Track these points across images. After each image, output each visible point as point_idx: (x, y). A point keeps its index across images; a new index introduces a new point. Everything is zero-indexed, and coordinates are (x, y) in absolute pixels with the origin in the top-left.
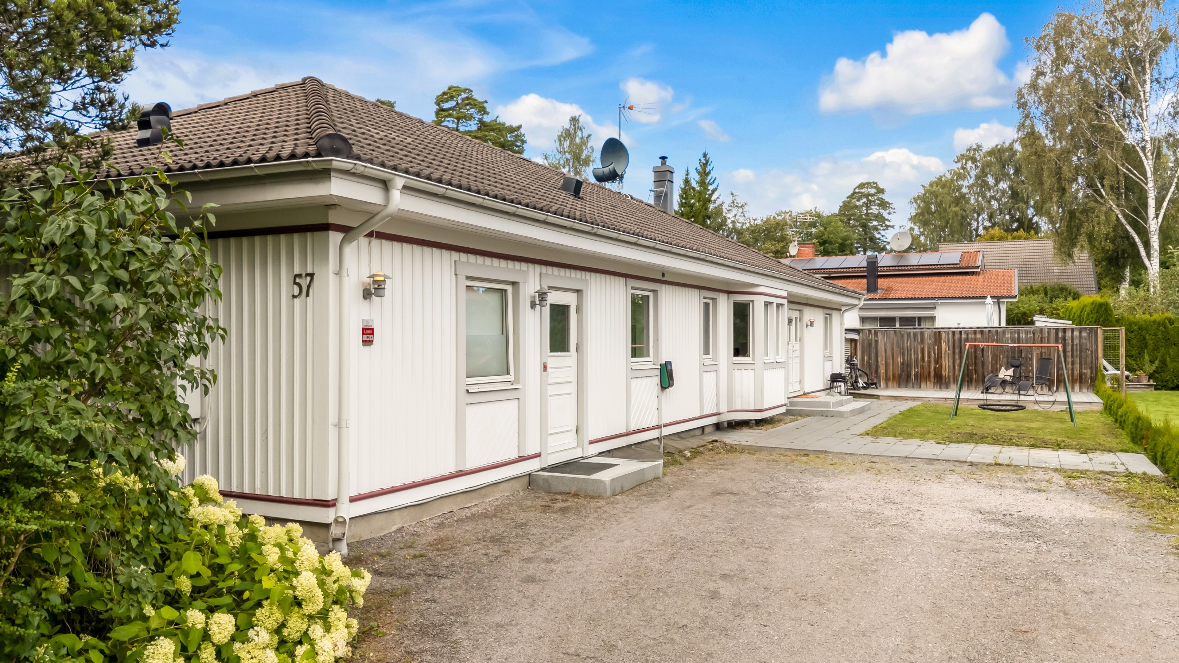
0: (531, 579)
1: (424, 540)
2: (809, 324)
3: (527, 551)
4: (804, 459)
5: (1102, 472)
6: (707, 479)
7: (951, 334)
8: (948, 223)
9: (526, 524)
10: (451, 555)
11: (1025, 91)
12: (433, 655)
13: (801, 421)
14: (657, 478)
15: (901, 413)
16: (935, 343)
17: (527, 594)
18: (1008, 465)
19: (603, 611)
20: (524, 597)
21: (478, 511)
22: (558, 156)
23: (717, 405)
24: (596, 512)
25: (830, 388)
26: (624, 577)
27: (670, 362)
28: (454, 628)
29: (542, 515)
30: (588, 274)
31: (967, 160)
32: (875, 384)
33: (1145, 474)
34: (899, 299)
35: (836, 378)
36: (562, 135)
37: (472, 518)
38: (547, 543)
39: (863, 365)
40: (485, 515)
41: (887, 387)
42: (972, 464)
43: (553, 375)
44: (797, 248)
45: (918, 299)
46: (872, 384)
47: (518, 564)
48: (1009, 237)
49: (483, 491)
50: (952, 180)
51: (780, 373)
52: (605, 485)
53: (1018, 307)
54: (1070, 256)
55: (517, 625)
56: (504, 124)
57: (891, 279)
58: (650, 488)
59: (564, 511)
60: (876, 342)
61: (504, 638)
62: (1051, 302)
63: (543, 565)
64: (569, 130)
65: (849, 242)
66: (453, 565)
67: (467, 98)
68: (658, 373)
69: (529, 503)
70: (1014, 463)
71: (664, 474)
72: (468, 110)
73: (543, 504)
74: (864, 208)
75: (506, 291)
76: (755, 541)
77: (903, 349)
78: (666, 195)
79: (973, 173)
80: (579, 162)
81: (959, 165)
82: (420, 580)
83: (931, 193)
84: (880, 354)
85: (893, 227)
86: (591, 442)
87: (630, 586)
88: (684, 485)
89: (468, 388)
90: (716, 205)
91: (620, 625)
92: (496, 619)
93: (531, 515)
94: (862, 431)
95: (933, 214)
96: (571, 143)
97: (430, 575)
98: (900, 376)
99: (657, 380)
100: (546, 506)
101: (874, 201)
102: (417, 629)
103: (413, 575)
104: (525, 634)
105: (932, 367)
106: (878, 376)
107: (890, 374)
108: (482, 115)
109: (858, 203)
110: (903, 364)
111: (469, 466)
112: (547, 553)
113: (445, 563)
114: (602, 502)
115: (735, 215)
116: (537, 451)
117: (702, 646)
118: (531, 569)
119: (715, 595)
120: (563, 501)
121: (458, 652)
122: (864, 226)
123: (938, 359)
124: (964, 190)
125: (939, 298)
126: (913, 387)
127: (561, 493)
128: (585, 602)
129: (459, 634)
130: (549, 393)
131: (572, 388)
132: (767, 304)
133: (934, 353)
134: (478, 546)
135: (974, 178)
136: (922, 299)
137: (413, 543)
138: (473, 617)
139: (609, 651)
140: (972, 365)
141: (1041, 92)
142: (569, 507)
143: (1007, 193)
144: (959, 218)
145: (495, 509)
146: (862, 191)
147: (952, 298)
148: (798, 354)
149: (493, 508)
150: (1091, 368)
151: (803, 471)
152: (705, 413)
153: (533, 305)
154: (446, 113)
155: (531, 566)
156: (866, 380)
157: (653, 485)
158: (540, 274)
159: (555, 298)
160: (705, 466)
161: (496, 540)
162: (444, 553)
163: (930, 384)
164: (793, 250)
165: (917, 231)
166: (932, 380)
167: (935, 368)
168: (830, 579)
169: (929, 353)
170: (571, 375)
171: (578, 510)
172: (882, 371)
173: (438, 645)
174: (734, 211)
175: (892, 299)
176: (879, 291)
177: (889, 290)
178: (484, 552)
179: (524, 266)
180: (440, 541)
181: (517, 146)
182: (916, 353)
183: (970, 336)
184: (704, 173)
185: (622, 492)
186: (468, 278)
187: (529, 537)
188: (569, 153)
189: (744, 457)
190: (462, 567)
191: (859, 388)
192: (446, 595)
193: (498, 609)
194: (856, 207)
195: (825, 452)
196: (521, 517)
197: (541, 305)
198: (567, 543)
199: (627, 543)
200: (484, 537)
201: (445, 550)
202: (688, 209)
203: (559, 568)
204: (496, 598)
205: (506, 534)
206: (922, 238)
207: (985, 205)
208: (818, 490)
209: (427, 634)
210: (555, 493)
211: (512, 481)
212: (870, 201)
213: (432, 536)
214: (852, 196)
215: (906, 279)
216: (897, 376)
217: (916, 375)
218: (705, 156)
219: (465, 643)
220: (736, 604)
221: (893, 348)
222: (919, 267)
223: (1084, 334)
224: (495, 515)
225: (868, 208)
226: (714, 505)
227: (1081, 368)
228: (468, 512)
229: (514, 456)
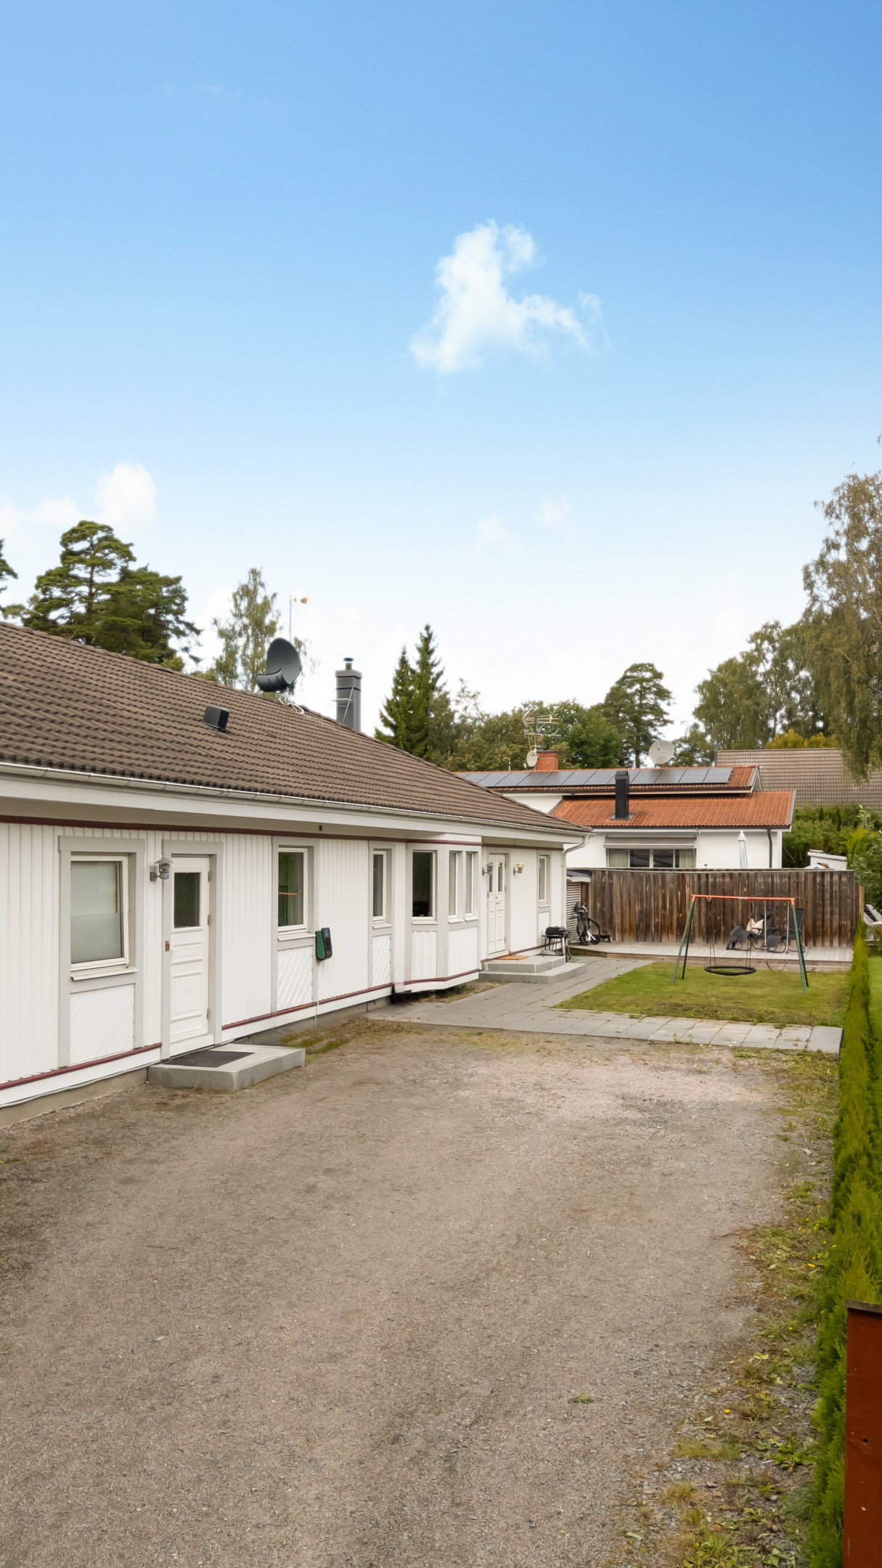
0: (130, 1181)
1: (19, 1144)
2: (517, 870)
3: (129, 1153)
4: (476, 1038)
5: (778, 1051)
6: (355, 1067)
7: (696, 876)
8: (739, 719)
9: (135, 1124)
10: (47, 1159)
11: (812, 568)
12: (20, 1253)
13: (499, 988)
14: (298, 1067)
15: (619, 978)
16: (678, 888)
17: (122, 1195)
18: (687, 1044)
19: (196, 1208)
20: (120, 1197)
21: (84, 1110)
22: (233, 620)
23: (392, 974)
24: (216, 1108)
25: (545, 945)
26: (226, 1176)
27: (328, 929)
28: (43, 1228)
29: (157, 1114)
30: (223, 835)
31: (762, 640)
32: (608, 937)
33: (819, 1052)
34: (653, 827)
35: (553, 933)
36: (238, 593)
37: (78, 1118)
38: (154, 1144)
39: (595, 913)
40: (92, 1115)
41: (623, 940)
42: (652, 1043)
43: (178, 953)
44: (536, 757)
45: (675, 827)
46: (605, 937)
47: (118, 1166)
48: (806, 743)
49: (92, 1088)
50: (743, 665)
51: (470, 934)
52: (232, 1077)
53: (799, 837)
54: (864, 773)
55: (107, 1223)
56: (157, 575)
57: (647, 801)
58: (286, 1079)
59: (181, 1108)
60: (611, 885)
61: (92, 1235)
62: (839, 829)
63: (145, 1167)
64: (247, 586)
65: (614, 743)
66: (49, 1169)
67: (106, 538)
68: (313, 942)
69: (144, 1100)
70: (695, 1041)
71: (308, 1062)
72: (106, 555)
73: (160, 1101)
74: (637, 698)
75: (120, 863)
76: (376, 1134)
77: (641, 894)
78: (351, 706)
79: (770, 656)
80: (260, 630)
81: (753, 646)
82: (12, 1184)
83: (718, 681)
84: (614, 901)
85: (672, 722)
86: (225, 1028)
87: (230, 1184)
88: (326, 1074)
89: (72, 975)
90: (442, 693)
91: (208, 1220)
92: (87, 1219)
93: (144, 1113)
94: (558, 1003)
95: (721, 706)
96: (250, 604)
97: (23, 1180)
98: (638, 927)
99: (311, 951)
100: (162, 1103)
101: (649, 689)
102: (5, 1231)
103: (5, 1180)
104: (114, 1231)
105: (675, 916)
106: (612, 928)
107: (627, 925)
108: (126, 561)
109: (629, 691)
110: (641, 912)
111: (74, 1062)
112: (152, 1154)
113: (40, 1167)
114: (227, 1097)
115: (466, 708)
116: (157, 1041)
117: (281, 1235)
118: (132, 1171)
119: (312, 1189)
120: (183, 1096)
121: (45, 1249)
122: (637, 721)
123: (682, 908)
124: (759, 678)
125: (700, 827)
126: (653, 941)
127: (182, 1088)
128: (180, 1201)
129: (48, 1233)
130: (173, 975)
131: (202, 968)
132: (454, 854)
133: (677, 900)
134: (78, 1149)
135: (770, 663)
136: (679, 827)
137: (8, 1147)
138: (64, 1217)
139: (192, 1242)
140: (720, 915)
141: (831, 571)
142: (188, 1104)
143: (810, 683)
144: (752, 713)
145: (104, 1108)
146: (635, 674)
147: (715, 827)
148: (502, 906)
149: (102, 1107)
150: (851, 919)
151: (465, 1055)
152: (375, 984)
153: (153, 877)
154: (75, 558)
155: (132, 1168)
156: (597, 933)
157: (292, 1075)
158: (163, 841)
159: (181, 866)
160: (359, 1051)
161: (99, 1142)
162: (40, 1156)
163: (672, 937)
164: (532, 760)
165: (702, 729)
166: (675, 932)
167: (678, 918)
168: (433, 1169)
169: (671, 899)
170: (202, 952)
171: (197, 1106)
172: (617, 921)
173: (25, 1244)
174: (465, 702)
175: (644, 827)
176: (631, 817)
177: (642, 815)
178: (84, 1154)
179: (142, 834)
180: (37, 1144)
181: (176, 604)
182: (656, 899)
183: (718, 880)
184: (426, 651)
185: (252, 1085)
186: (74, 853)
187: (136, 1137)
188: (247, 616)
189: (412, 1037)
190: (58, 1171)
191: (586, 943)
192: (38, 1198)
193: (91, 1209)
194: (627, 696)
195: (501, 1030)
196: (132, 1116)
197: (163, 878)
198: (176, 1143)
199: (241, 1141)
200: (87, 1139)
201: (41, 1153)
202: (405, 698)
203: (161, 1169)
204: (90, 1199)
205: (111, 1135)
206: (708, 738)
207: (783, 698)
208: (471, 1076)
209: (15, 1235)
210: (176, 1088)
211: (125, 1076)
212: (645, 689)
213: (29, 1138)
214: (623, 681)
215: (664, 801)
216: (634, 927)
217: (656, 926)
218: (427, 628)
219: (53, 1242)
220: (330, 1196)
221: (629, 894)
222: (680, 786)
223: (844, 879)
224: (102, 1115)
225: (642, 697)
226: (350, 1096)
227: (840, 919)
228: (72, 1113)
229: (129, 1048)
